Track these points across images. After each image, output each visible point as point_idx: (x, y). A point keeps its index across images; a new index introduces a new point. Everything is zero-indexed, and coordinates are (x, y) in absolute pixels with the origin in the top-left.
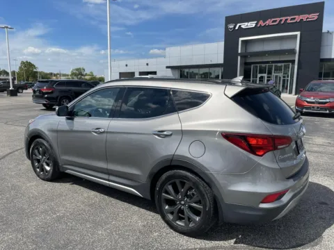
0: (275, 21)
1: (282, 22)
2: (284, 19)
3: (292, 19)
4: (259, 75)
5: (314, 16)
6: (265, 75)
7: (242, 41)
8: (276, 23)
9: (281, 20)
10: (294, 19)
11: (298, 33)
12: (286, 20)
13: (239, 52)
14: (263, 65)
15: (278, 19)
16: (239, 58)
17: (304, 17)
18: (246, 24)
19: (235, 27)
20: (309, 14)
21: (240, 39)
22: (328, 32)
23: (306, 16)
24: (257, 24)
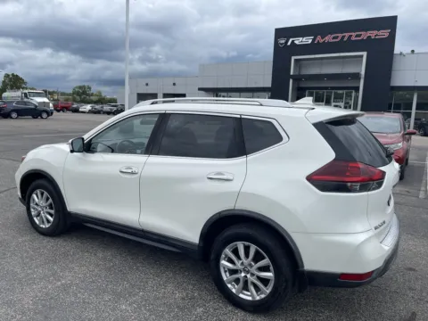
0: (337, 37)
1: (345, 39)
2: (347, 35)
3: (357, 36)
5: (384, 34)
7: (296, 60)
8: (338, 40)
9: (344, 37)
10: (360, 36)
11: (365, 54)
12: (350, 36)
13: (292, 73)
14: (321, 92)
15: (340, 35)
16: (291, 81)
17: (372, 34)
18: (301, 39)
19: (287, 42)
21: (293, 58)
22: (401, 54)
23: (375, 32)
24: (314, 40)
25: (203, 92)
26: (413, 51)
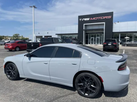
0: (96, 18)
2: (99, 18)
3: (102, 18)
4: (91, 38)
5: (110, 17)
6: (94, 38)
9: (98, 18)
12: (100, 18)
13: (84, 29)
14: (93, 34)
15: (97, 18)
16: (84, 31)
17: (106, 17)
18: (86, 19)
19: (82, 20)
21: (84, 24)
23: (107, 17)
24: (90, 19)
25: (57, 35)
26: (118, 22)
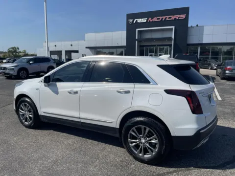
0: (159, 19)
1: (163, 20)
2: (164, 17)
3: (169, 18)
4: (149, 54)
5: (183, 16)
6: (154, 54)
7: (138, 31)
8: (159, 20)
9: (162, 18)
10: (171, 18)
11: (173, 27)
12: (166, 18)
13: (137, 38)
14: (152, 47)
15: (161, 18)
16: (137, 42)
18: (141, 19)
19: (133, 21)
20: (180, 15)
22: (192, 27)
23: (178, 16)
24: (147, 20)
25: (88, 49)
26: (197, 25)
